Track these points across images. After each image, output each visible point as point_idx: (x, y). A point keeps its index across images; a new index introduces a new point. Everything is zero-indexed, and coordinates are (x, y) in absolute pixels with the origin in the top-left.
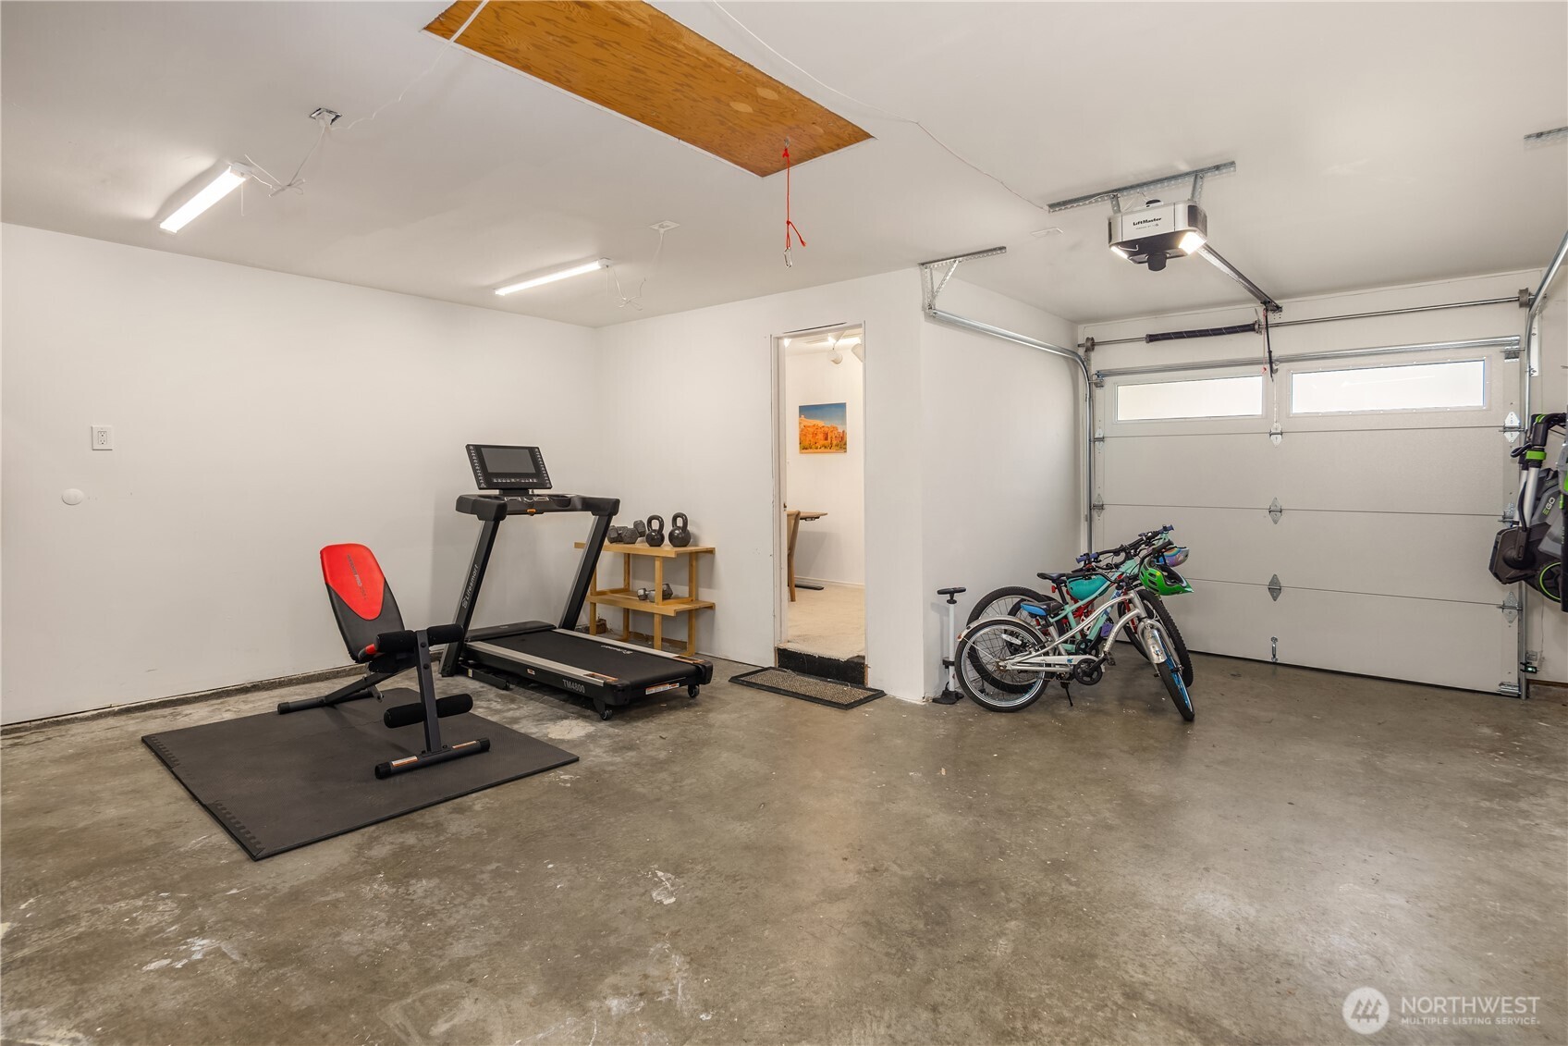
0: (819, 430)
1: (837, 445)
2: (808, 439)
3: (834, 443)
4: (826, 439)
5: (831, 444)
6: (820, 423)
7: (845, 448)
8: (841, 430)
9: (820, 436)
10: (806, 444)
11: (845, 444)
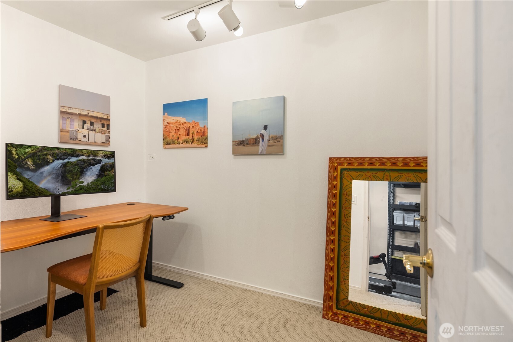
0: (181, 126)
1: (198, 140)
2: (171, 135)
3: (196, 138)
4: (188, 134)
5: (193, 139)
6: (182, 120)
7: (206, 143)
8: (202, 126)
9: (183, 132)
10: (169, 139)
11: (206, 139)
